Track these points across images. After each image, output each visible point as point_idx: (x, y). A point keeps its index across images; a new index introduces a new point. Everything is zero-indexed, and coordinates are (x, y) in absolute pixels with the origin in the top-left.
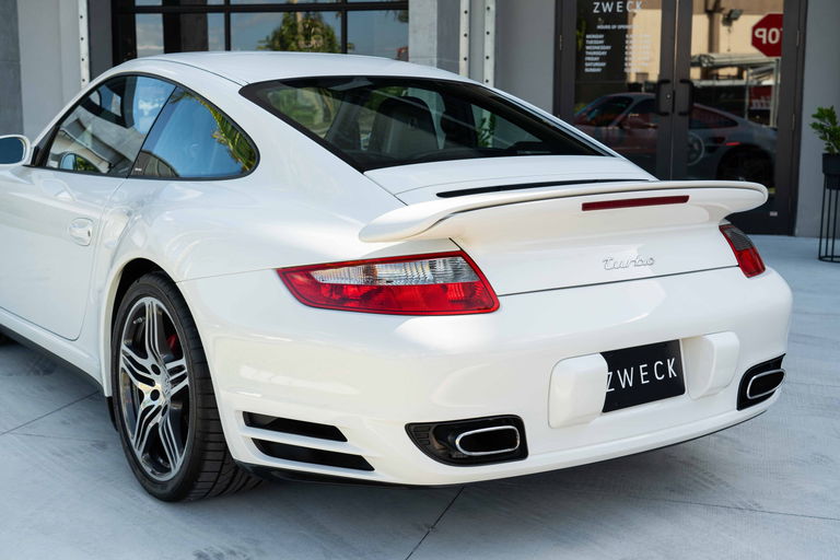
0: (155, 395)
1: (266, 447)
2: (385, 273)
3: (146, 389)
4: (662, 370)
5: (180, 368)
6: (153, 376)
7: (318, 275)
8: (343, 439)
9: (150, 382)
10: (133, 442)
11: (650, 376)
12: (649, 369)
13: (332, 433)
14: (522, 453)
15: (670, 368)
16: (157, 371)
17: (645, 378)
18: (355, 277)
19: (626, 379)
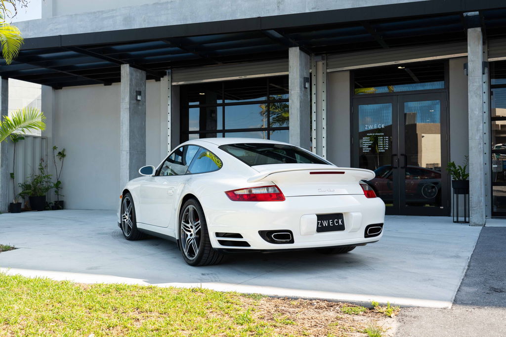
0: (191, 235)
1: (221, 242)
2: (254, 191)
3: (189, 234)
4: (338, 222)
5: (198, 224)
6: (191, 229)
7: (236, 192)
8: (242, 237)
9: (190, 231)
10: (184, 250)
11: (333, 223)
12: (333, 221)
13: (239, 236)
14: (292, 242)
15: (340, 222)
16: (192, 228)
17: (332, 224)
18: (246, 192)
19: (325, 223)
